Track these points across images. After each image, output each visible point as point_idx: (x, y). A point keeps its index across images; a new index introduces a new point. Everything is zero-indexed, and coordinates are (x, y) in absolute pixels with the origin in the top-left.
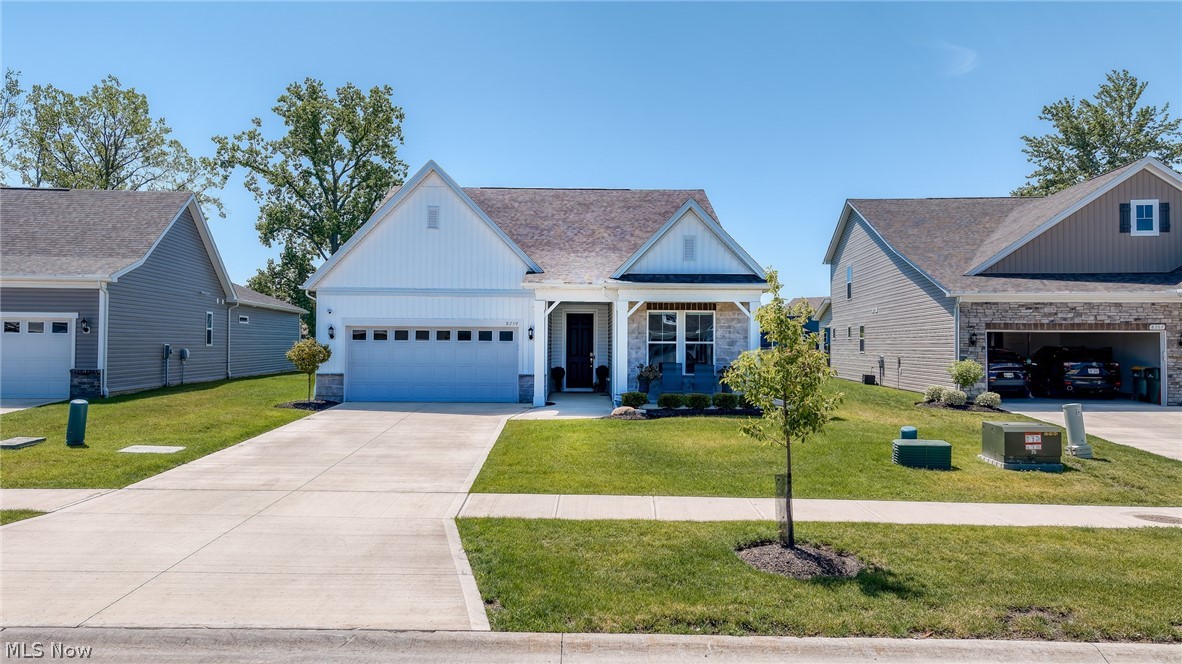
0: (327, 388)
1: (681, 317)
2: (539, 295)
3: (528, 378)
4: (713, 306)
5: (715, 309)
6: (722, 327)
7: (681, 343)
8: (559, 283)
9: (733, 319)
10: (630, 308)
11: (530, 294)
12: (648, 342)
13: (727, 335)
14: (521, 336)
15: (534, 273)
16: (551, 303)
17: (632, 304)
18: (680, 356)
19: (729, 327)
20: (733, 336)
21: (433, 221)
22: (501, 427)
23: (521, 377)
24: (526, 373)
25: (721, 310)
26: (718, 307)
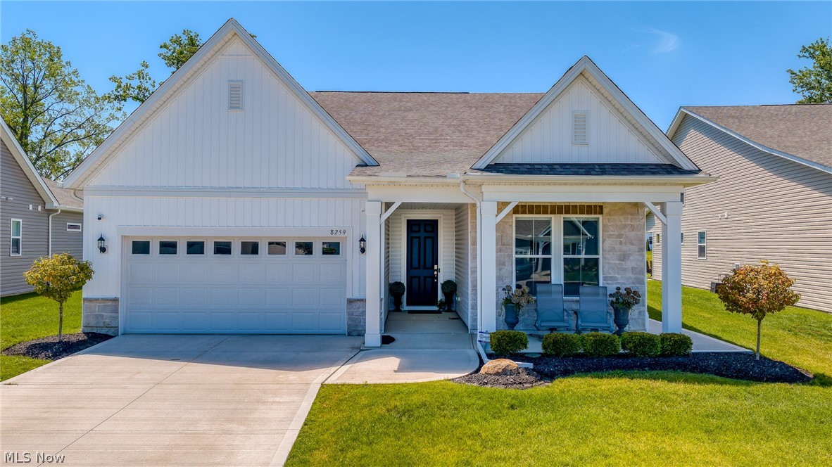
0: (97, 316)
1: (557, 223)
2: (372, 193)
3: (359, 304)
4: (599, 209)
5: (601, 213)
6: (610, 236)
7: (558, 257)
8: (400, 176)
9: (625, 226)
10: (500, 210)
11: (360, 193)
12: (515, 256)
13: (617, 247)
14: (350, 249)
15: (366, 165)
16: (388, 205)
17: (502, 205)
18: (557, 275)
19: (620, 236)
20: (624, 248)
21: (235, 99)
22: (314, 390)
23: (350, 301)
24: (356, 296)
25: (609, 214)
26: (605, 211)
